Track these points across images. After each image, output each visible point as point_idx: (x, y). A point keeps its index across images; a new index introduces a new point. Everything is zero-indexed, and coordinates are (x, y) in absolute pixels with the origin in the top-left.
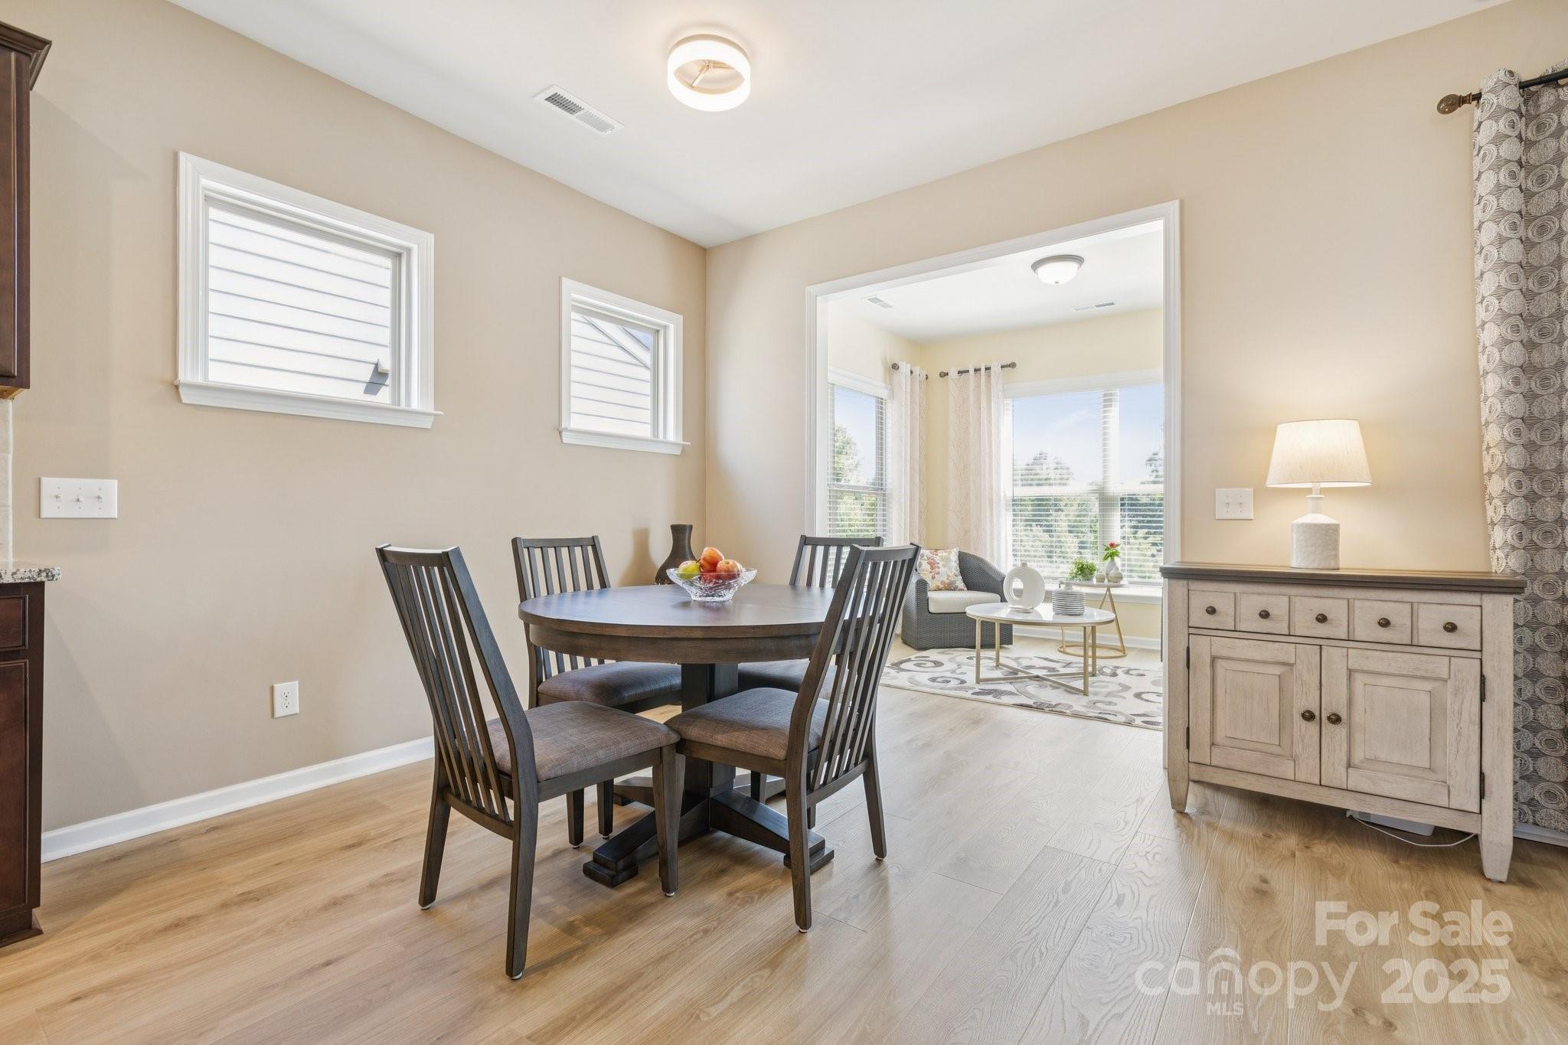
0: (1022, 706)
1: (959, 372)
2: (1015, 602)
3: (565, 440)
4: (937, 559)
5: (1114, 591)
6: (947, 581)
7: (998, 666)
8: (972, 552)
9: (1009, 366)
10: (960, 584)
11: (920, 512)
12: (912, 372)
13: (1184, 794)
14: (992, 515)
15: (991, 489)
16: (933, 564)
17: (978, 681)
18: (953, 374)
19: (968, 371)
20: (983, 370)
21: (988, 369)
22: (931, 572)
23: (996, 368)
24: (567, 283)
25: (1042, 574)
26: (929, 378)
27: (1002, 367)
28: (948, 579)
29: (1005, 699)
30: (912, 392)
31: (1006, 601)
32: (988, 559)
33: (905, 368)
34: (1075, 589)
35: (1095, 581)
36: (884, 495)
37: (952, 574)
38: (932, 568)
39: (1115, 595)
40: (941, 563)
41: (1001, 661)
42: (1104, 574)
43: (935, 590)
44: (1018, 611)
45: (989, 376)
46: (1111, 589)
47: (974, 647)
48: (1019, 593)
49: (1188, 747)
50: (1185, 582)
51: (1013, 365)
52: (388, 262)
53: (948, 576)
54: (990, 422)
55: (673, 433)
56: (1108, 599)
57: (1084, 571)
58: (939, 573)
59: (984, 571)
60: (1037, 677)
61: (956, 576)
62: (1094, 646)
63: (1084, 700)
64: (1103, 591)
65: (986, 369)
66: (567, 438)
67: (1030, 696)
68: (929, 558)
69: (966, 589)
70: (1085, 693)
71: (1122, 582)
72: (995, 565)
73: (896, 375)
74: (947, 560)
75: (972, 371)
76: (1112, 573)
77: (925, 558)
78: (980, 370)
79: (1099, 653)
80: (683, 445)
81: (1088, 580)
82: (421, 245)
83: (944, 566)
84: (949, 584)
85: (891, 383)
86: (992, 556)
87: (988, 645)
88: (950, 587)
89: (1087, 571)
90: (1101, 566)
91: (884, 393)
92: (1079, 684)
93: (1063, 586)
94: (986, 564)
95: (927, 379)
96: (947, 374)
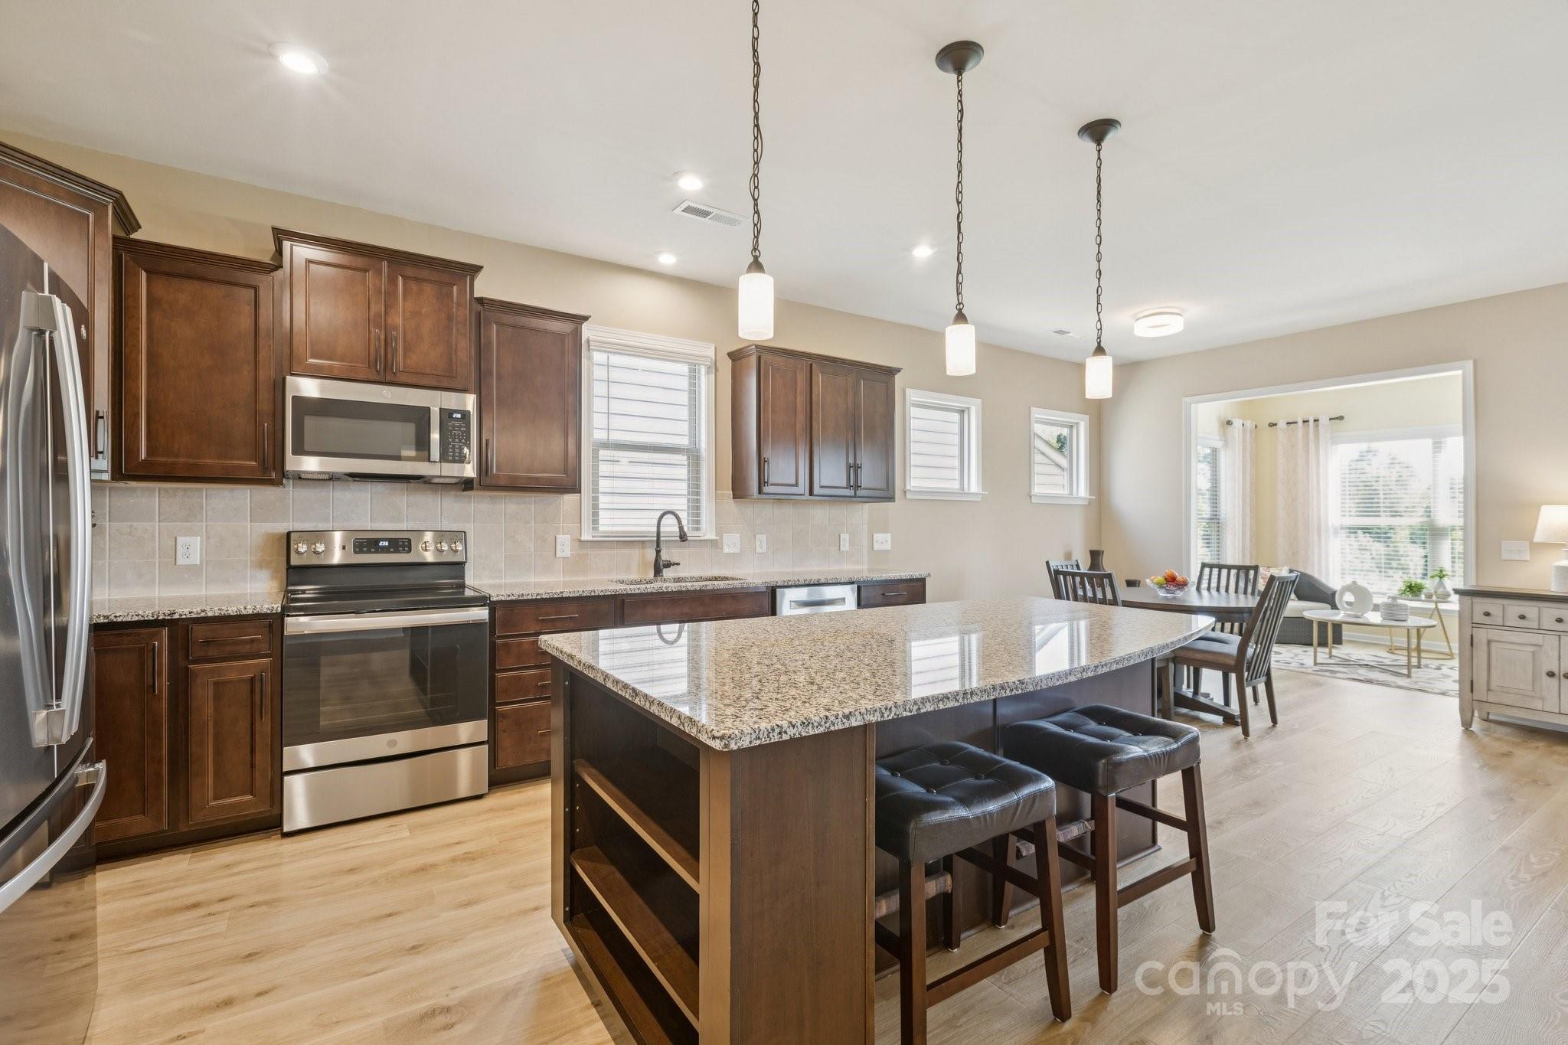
0: (1354, 679)
1: (1288, 423)
2: (1346, 610)
3: (1033, 501)
5: (1442, 606)
7: (1331, 656)
8: (1301, 570)
9: (1336, 418)
12: (1243, 425)
13: (1470, 720)
15: (1319, 518)
17: (1316, 664)
18: (1282, 424)
19: (1296, 423)
20: (1311, 421)
23: (1324, 421)
24: (1033, 409)
25: (1371, 590)
26: (1258, 427)
27: (1330, 419)
29: (1338, 675)
30: (1244, 441)
31: (1338, 609)
32: (1316, 575)
33: (1237, 423)
34: (1400, 601)
35: (1423, 597)
39: (1443, 610)
41: (1333, 654)
42: (1433, 591)
44: (1349, 616)
45: (1317, 426)
46: (1439, 604)
47: (1311, 645)
48: (1349, 604)
49: (1472, 691)
50: (1469, 598)
51: (1341, 418)
52: (956, 417)
54: (1318, 464)
55: (1083, 491)
56: (1436, 613)
57: (1413, 590)
59: (1314, 585)
60: (1367, 665)
62: (1419, 650)
63: (1408, 680)
64: (1432, 606)
65: (1315, 421)
66: (1034, 500)
67: (1360, 675)
69: (1296, 599)
70: (1409, 676)
71: (1449, 599)
72: (1323, 580)
73: (1230, 428)
75: (1300, 423)
76: (1440, 591)
78: (1308, 421)
79: (1423, 655)
80: (1090, 499)
81: (1417, 596)
82: (975, 407)
85: (1225, 436)
86: (1320, 572)
87: (1323, 643)
89: (1415, 589)
90: (1429, 584)
91: (1219, 444)
92: (1405, 671)
93: (1390, 600)
94: (1316, 580)
95: (1256, 427)
96: (1276, 424)
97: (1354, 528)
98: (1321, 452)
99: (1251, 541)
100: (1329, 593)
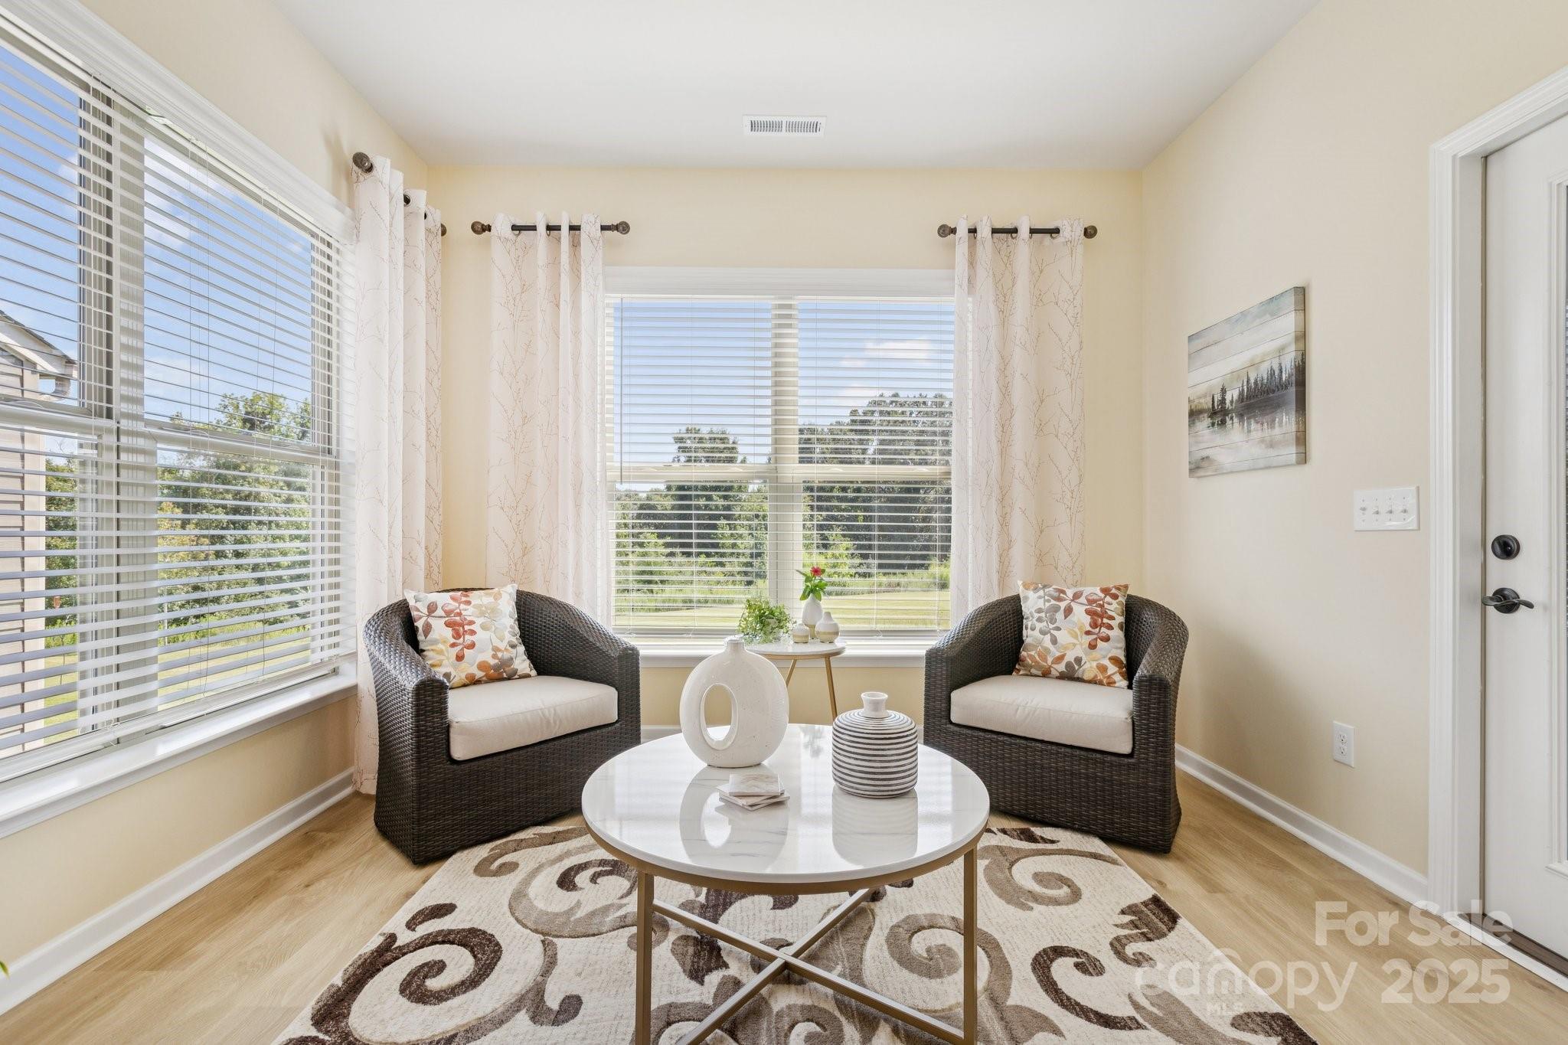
1: (514, 228)
4: (469, 612)
6: (493, 662)
8: (539, 590)
9: (616, 228)
10: (523, 664)
11: (429, 508)
12: (407, 200)
14: (578, 515)
16: (458, 627)
18: (501, 227)
19: (533, 228)
20: (565, 229)
21: (574, 228)
22: (453, 645)
23: (590, 229)
26: (447, 226)
27: (604, 228)
28: (494, 656)
32: (569, 600)
33: (388, 177)
36: (337, 466)
37: (503, 645)
38: (457, 635)
40: (479, 621)
42: (805, 626)
43: (465, 686)
45: (577, 242)
51: (623, 228)
53: (496, 649)
58: (472, 646)
59: (573, 630)
61: (513, 646)
65: (571, 229)
68: (448, 613)
69: (534, 673)
73: (366, 185)
74: (492, 612)
75: (541, 230)
77: (439, 612)
78: (558, 228)
83: (484, 627)
84: (496, 668)
85: (351, 203)
86: (578, 595)
88: (499, 674)
94: (577, 617)
95: (444, 233)
96: (489, 228)
97: (704, 488)
98: (585, 302)
99: (429, 519)
100: (614, 654)
